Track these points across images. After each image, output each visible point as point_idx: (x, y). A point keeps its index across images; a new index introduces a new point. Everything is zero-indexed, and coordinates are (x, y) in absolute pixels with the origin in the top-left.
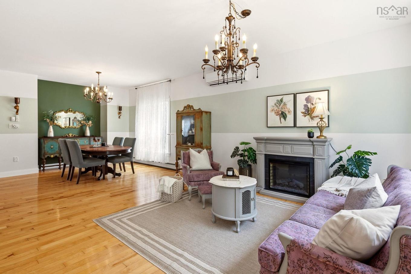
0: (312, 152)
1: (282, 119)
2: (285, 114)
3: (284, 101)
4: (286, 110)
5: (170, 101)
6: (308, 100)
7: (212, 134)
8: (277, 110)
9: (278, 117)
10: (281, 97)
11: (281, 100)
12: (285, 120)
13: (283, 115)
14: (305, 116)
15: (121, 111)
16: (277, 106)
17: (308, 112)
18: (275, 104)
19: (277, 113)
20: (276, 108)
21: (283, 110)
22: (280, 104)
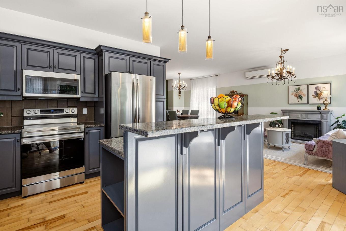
0: (320, 117)
1: (299, 99)
2: (301, 96)
3: (301, 88)
4: (302, 94)
5: (217, 88)
6: (317, 88)
7: (248, 108)
8: (296, 94)
9: (296, 98)
10: (298, 87)
11: (299, 88)
12: (301, 100)
13: (300, 97)
14: (315, 98)
15: (181, 94)
16: (296, 92)
17: (317, 95)
18: (295, 91)
19: (296, 96)
20: (295, 93)
21: (300, 94)
22: (298, 91)
